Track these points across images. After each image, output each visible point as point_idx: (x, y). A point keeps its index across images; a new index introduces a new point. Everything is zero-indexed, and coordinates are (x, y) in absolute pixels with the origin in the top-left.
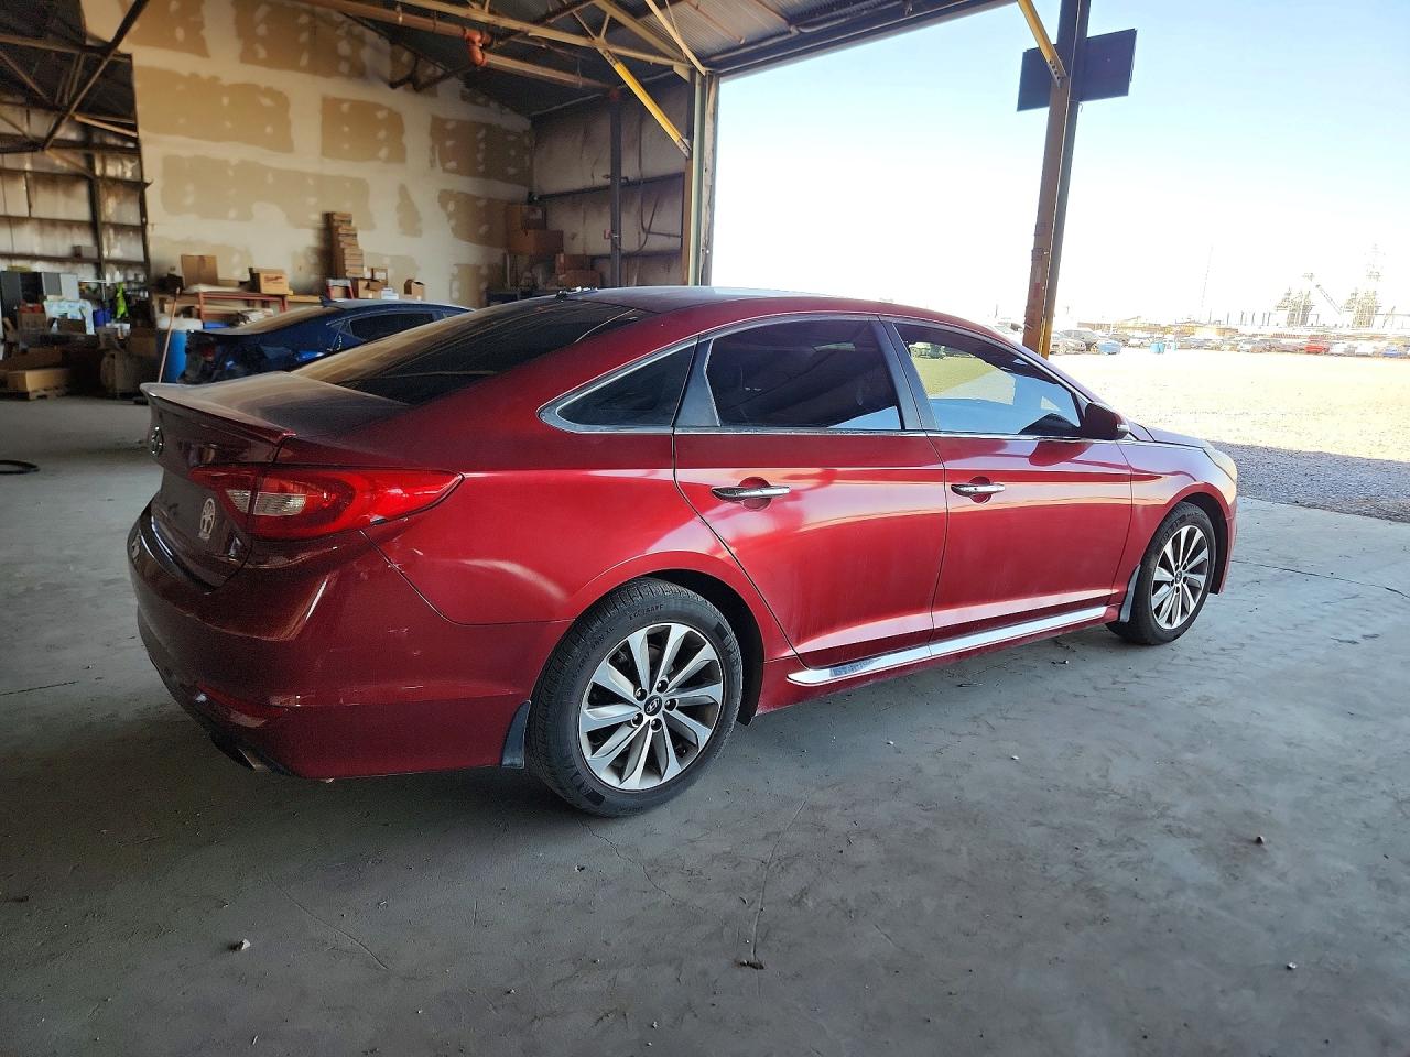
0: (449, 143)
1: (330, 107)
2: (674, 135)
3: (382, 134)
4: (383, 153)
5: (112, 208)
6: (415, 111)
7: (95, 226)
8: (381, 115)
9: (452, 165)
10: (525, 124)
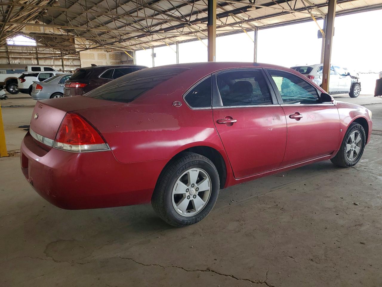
0: (111, 56)
1: (98, 54)
2: (132, 57)
3: (104, 57)
4: (104, 58)
5: (65, 63)
6: (108, 54)
7: (63, 66)
8: (104, 54)
9: (112, 59)
10: (120, 53)
